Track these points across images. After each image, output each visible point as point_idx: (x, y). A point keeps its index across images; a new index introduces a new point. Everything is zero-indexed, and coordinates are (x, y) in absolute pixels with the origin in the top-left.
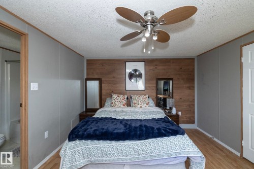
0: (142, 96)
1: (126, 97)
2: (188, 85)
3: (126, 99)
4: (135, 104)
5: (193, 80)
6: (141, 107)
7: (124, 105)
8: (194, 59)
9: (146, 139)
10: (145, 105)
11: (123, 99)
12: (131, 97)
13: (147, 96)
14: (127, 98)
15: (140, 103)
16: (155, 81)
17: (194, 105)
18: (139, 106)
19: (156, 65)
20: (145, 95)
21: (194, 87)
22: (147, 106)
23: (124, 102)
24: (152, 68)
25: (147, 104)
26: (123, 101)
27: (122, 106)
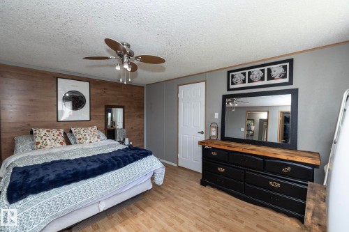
0: (90, 128)
1: (62, 131)
2: (138, 114)
3: (62, 135)
4: (80, 139)
5: (143, 108)
6: (90, 142)
7: (61, 144)
8: (143, 87)
9: (125, 165)
10: (96, 139)
11: (58, 135)
12: (71, 131)
13: (96, 127)
14: (64, 133)
15: (88, 137)
16: (103, 109)
17: (143, 134)
18: (88, 141)
19: (105, 89)
20: (92, 126)
21: (143, 115)
22: (99, 140)
23: (61, 138)
24: (99, 91)
25: (98, 138)
26: (59, 137)
27: (58, 145)
